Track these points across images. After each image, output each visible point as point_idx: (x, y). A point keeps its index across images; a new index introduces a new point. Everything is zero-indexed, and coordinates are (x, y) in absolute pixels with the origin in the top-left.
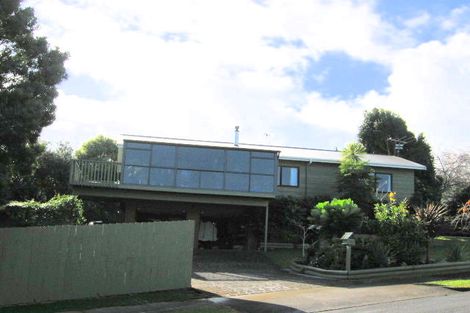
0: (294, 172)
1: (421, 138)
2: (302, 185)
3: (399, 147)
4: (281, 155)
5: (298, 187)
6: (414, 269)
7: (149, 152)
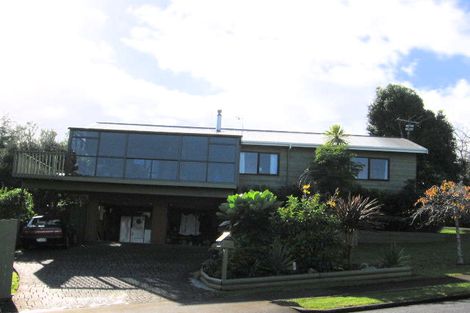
0: (274, 159)
1: (441, 117)
2: (282, 173)
3: (409, 128)
4: (243, 139)
5: (278, 175)
6: (320, 278)
7: (97, 141)
